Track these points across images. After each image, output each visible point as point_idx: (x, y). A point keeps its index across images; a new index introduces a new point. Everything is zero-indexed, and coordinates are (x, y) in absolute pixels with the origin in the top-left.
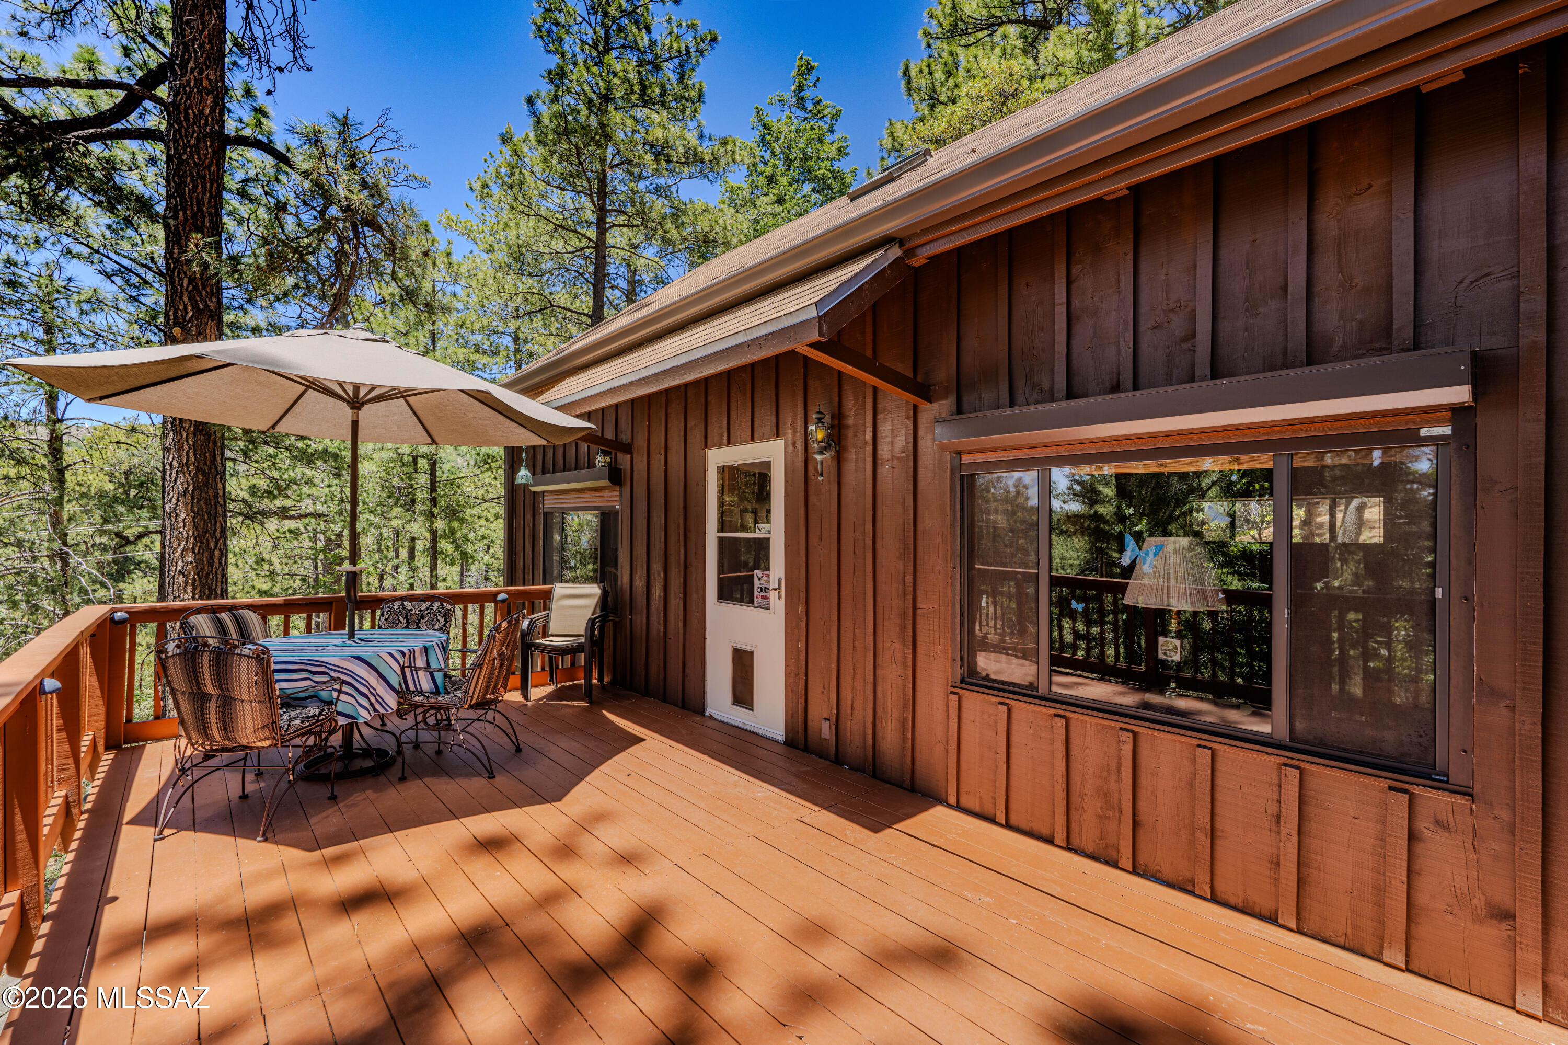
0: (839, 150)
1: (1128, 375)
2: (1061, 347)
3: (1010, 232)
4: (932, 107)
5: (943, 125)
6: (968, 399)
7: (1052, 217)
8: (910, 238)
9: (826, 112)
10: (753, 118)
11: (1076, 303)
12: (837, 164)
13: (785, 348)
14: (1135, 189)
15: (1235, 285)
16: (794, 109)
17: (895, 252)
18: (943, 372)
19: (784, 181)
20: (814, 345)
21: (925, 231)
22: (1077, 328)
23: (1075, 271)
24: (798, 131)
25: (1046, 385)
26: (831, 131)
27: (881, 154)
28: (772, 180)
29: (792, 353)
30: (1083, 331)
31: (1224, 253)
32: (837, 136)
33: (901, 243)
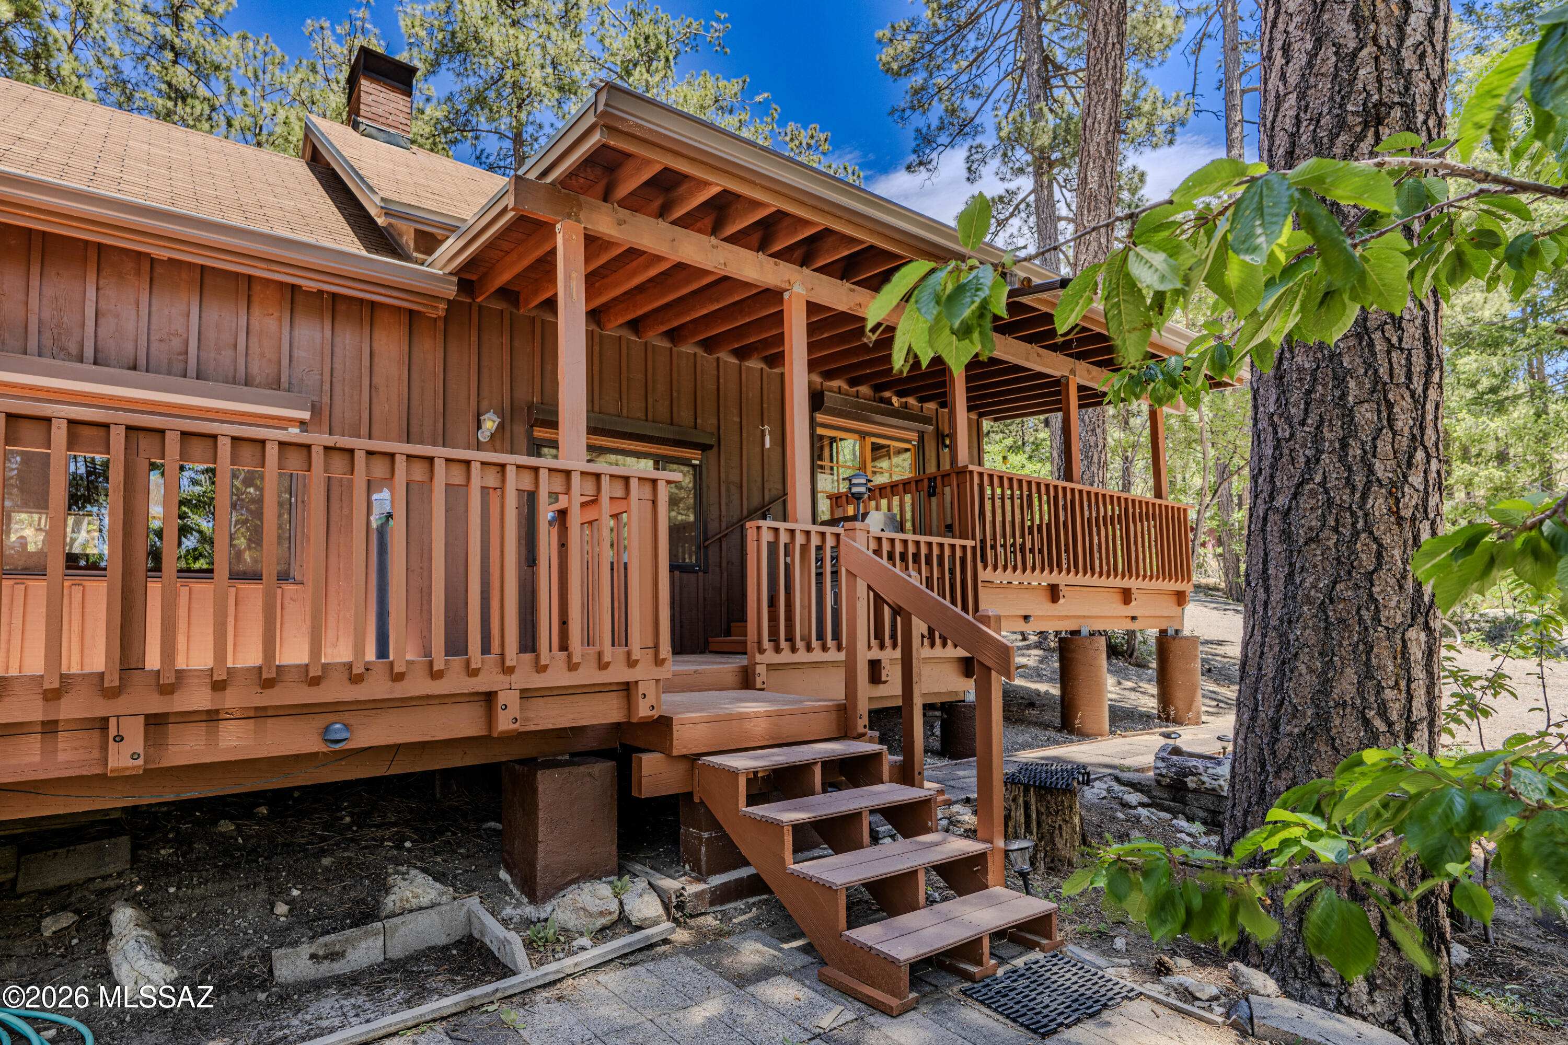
11: (101, 305)
23: (102, 282)
30: (105, 324)
31: (205, 315)
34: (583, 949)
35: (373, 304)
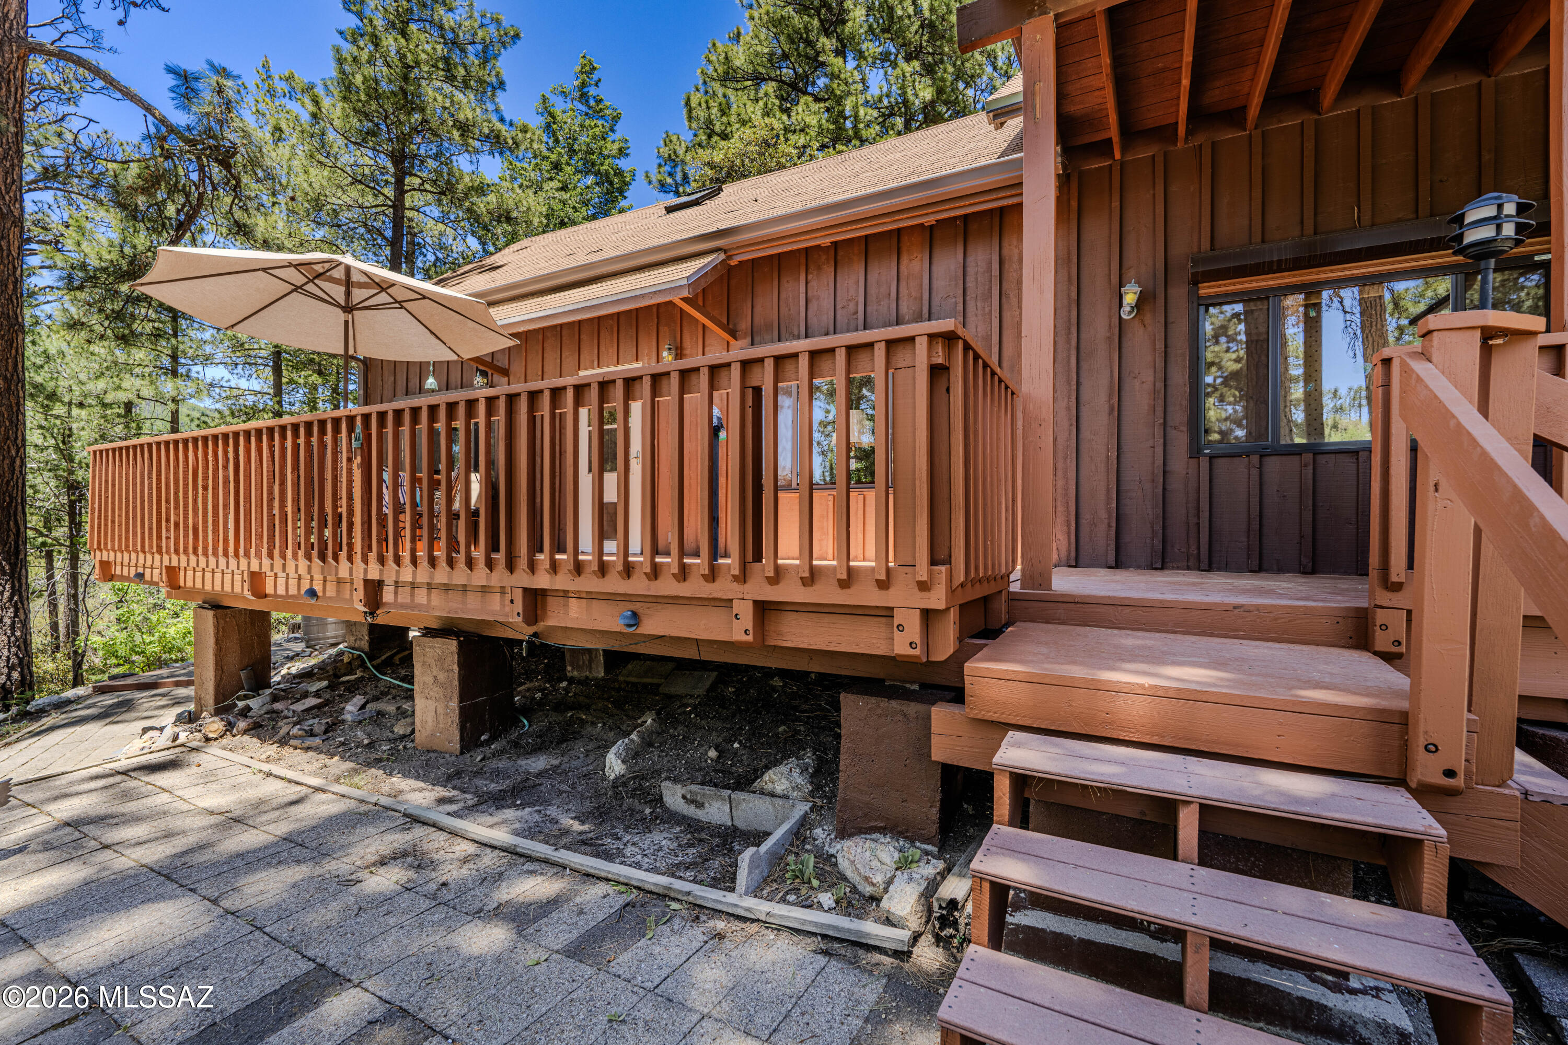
0: (620, 150)
1: (832, 329)
2: (803, 314)
3: (779, 254)
4: (710, 137)
5: (721, 156)
6: (757, 339)
7: (799, 250)
8: (730, 250)
9: (607, 112)
10: (537, 103)
11: (810, 294)
12: (617, 161)
13: (667, 299)
14: (835, 244)
15: (872, 291)
16: (576, 103)
17: (722, 256)
18: (744, 325)
19: (569, 169)
20: (683, 299)
21: (738, 248)
22: (810, 306)
23: (810, 277)
24: (582, 126)
25: (796, 333)
26: (612, 130)
27: (658, 161)
28: (557, 166)
29: (670, 302)
30: (813, 306)
31: (869, 277)
32: (617, 136)
33: (725, 252)
34: (820, 906)
35: (1002, 209)
